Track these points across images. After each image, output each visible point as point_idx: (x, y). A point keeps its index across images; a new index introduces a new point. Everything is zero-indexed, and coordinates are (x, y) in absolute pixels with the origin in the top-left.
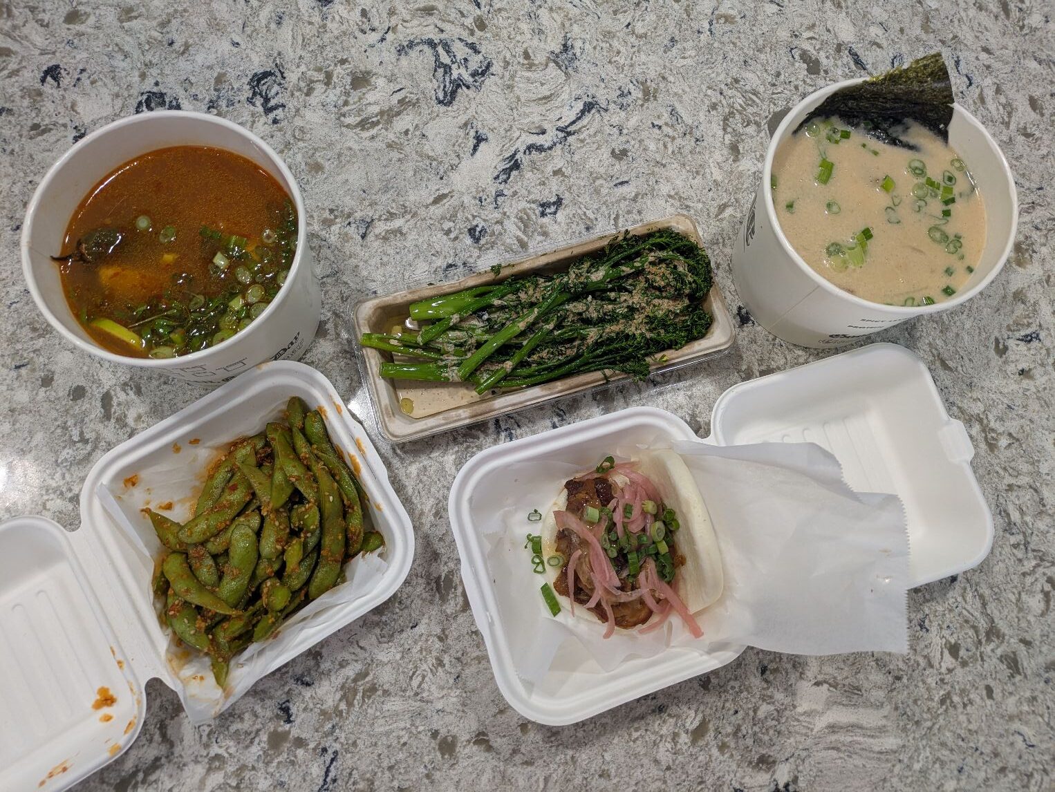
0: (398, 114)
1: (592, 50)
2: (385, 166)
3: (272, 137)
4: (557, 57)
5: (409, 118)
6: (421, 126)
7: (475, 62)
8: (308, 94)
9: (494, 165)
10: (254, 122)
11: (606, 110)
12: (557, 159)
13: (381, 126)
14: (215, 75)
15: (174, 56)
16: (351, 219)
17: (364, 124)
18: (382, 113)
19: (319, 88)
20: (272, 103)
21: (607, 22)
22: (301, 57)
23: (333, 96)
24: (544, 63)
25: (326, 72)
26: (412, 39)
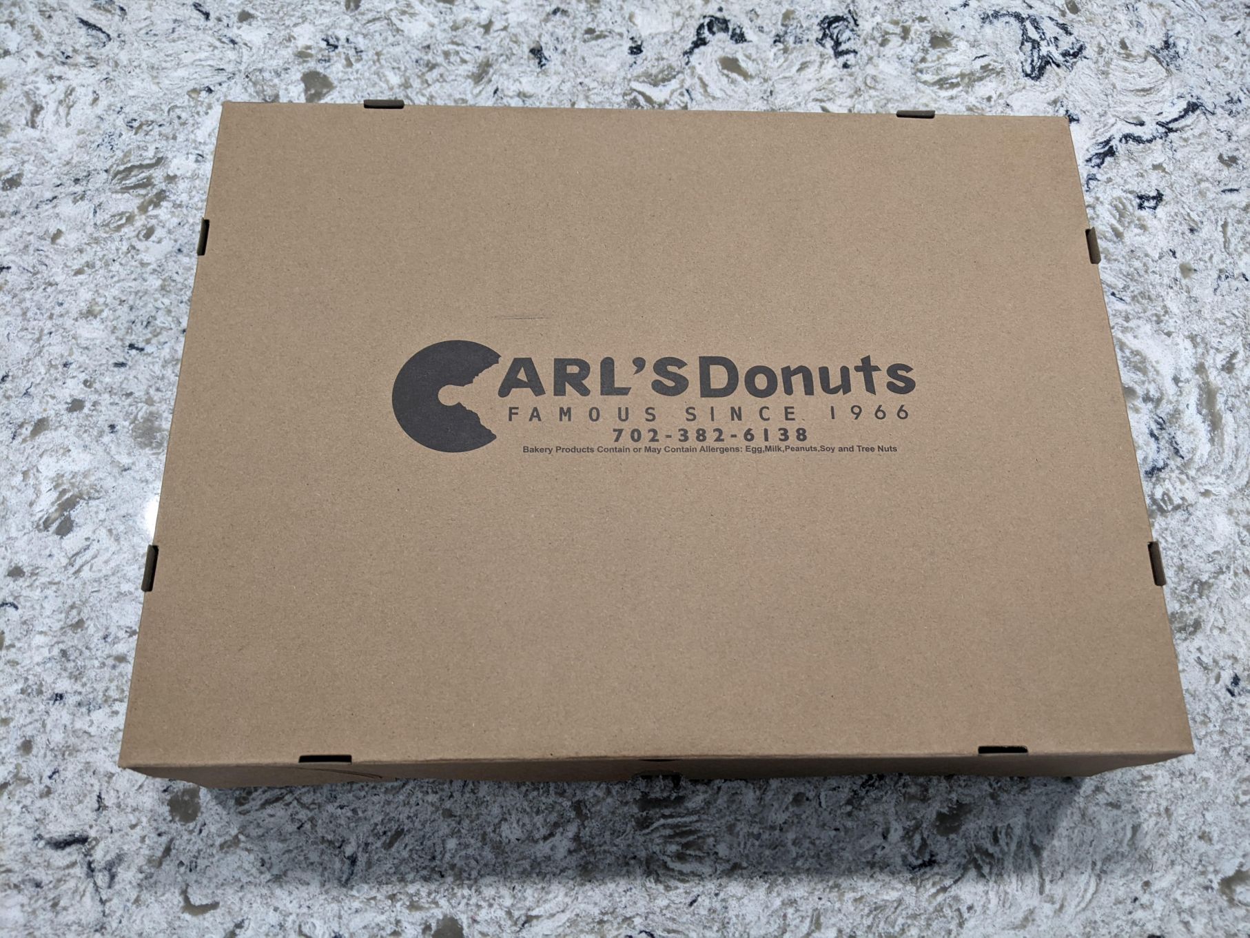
0: (981, 79)
1: (1197, 52)
3: (841, 80)
4: (1158, 52)
5: (992, 85)
6: (1005, 95)
7: (1066, 43)
8: (883, 44)
9: (1086, 147)
10: (822, 63)
11: (1213, 114)
12: (1157, 153)
13: (961, 88)
14: (784, 11)
17: (942, 83)
18: (962, 75)
19: (895, 41)
20: (843, 47)
21: (1214, 26)
22: (876, 8)
23: (910, 50)
24: (1143, 55)
25: (903, 27)
26: (997, 10)
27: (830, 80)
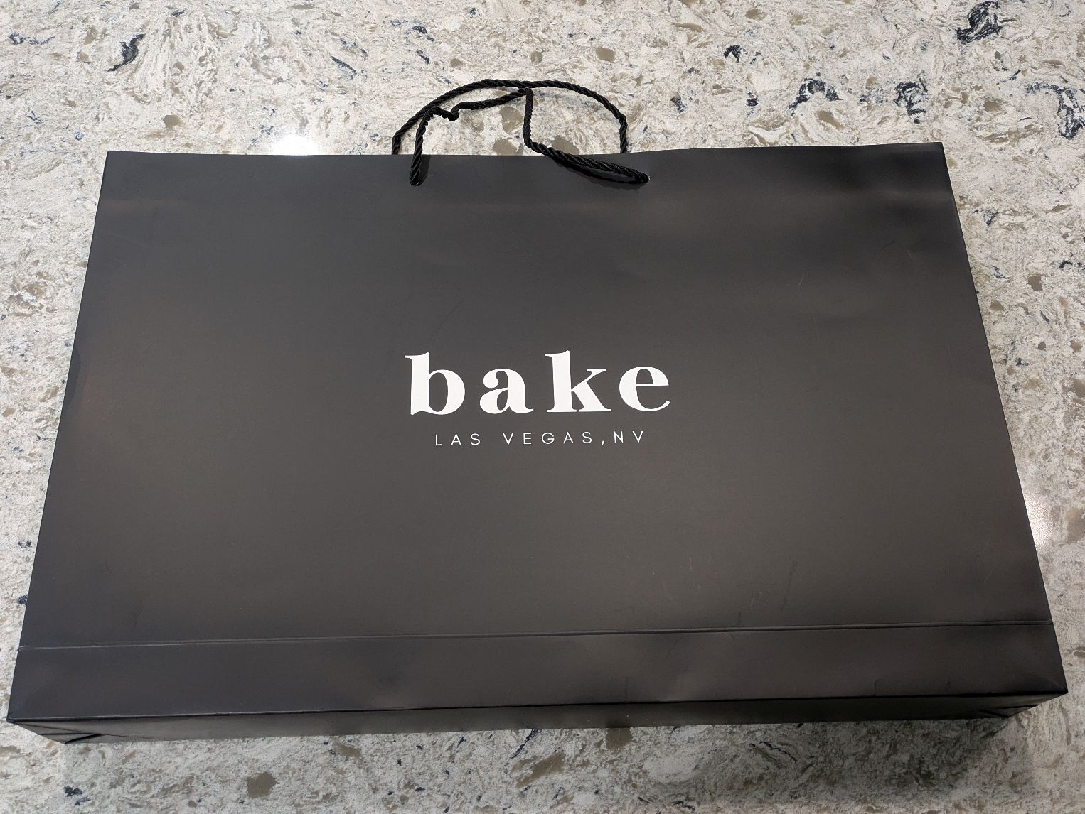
0: (1025, 136)
2: (1011, 174)
3: (913, 132)
5: (1035, 141)
6: (1044, 149)
8: (946, 106)
10: (898, 118)
13: (1009, 142)
14: (868, 77)
15: (833, 57)
16: (978, 208)
17: (993, 138)
18: (1010, 133)
19: (956, 104)
20: (915, 107)
22: (941, 78)
23: (968, 112)
25: (962, 93)
26: (1039, 83)
27: (904, 131)
